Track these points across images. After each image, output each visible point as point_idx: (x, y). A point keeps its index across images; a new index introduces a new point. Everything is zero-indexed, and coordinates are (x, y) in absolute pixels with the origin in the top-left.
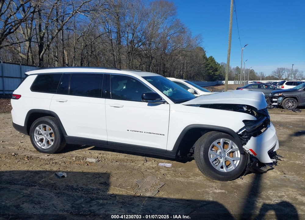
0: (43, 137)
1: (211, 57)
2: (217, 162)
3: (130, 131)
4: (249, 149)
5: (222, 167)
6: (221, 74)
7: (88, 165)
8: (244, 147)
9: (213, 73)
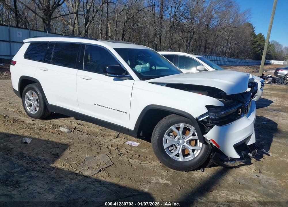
0: (32, 103)
1: (261, 34)
2: (174, 149)
3: (97, 105)
4: (211, 140)
5: (178, 155)
6: (270, 52)
7: (59, 134)
8: (204, 136)
9: (260, 51)
